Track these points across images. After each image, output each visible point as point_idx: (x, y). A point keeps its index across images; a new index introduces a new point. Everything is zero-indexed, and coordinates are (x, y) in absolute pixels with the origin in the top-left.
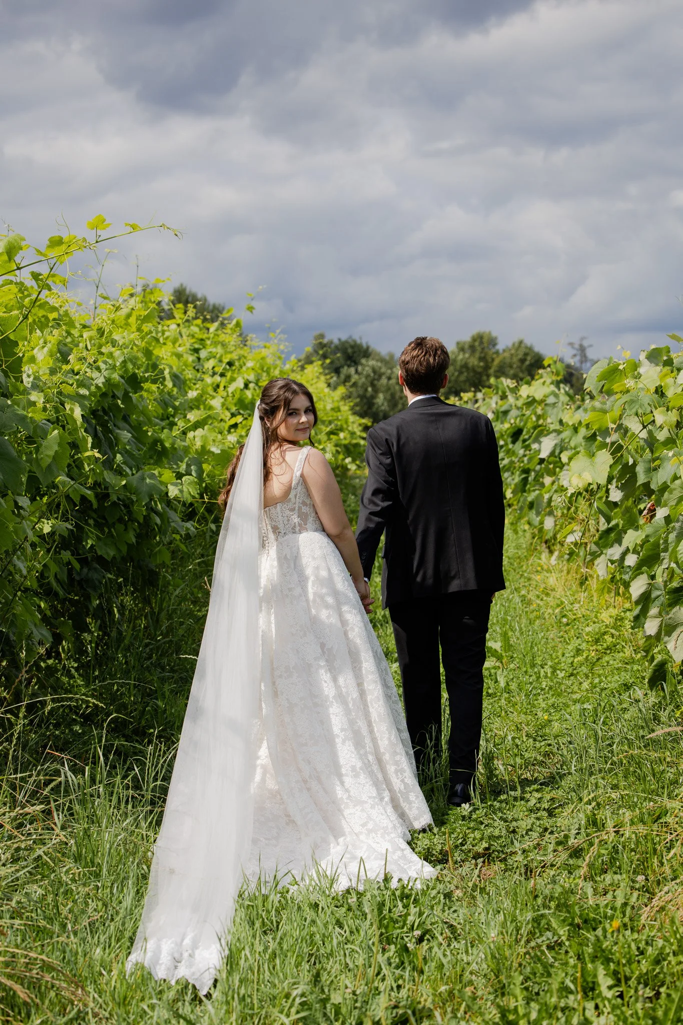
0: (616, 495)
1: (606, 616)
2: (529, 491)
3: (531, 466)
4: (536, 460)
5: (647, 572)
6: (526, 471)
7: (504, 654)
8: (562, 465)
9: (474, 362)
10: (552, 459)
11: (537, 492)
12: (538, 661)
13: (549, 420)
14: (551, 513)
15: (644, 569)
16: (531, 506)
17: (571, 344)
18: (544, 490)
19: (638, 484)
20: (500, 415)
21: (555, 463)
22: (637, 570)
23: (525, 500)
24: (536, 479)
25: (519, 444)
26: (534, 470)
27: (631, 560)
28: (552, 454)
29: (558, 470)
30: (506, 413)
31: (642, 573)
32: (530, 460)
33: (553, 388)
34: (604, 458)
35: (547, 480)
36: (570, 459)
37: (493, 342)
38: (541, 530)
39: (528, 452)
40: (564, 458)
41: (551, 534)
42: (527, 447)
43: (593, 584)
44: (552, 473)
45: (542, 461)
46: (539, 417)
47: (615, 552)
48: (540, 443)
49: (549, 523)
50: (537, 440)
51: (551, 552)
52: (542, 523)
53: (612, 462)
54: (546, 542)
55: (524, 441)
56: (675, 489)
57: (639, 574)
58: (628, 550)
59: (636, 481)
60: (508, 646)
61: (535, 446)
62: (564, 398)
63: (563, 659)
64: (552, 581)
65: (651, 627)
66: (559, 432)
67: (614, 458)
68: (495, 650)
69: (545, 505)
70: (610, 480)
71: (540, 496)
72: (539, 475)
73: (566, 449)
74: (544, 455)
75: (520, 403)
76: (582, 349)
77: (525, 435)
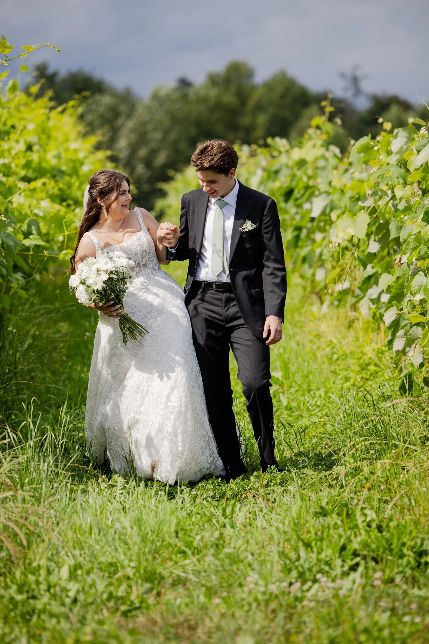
0: (374, 247)
1: (370, 352)
2: (302, 247)
3: (303, 224)
4: (307, 219)
5: (396, 305)
6: (298, 229)
7: (285, 382)
8: (331, 223)
9: (229, 98)
10: (323, 218)
11: (309, 248)
12: (313, 387)
13: (319, 180)
14: (322, 266)
15: (394, 302)
16: (304, 260)
17: (343, 75)
18: (315, 245)
19: (391, 238)
20: (272, 174)
21: (325, 221)
22: (389, 304)
23: (298, 254)
24: (308, 236)
25: (291, 203)
26: (306, 227)
27: (385, 298)
28: (323, 213)
29: (328, 227)
30: (277, 172)
31: (393, 306)
32: (302, 218)
33: (322, 151)
34: (364, 219)
35: (318, 236)
36: (338, 217)
37: (250, 74)
38: (313, 281)
39: (299, 211)
40: (334, 216)
41: (322, 285)
42: (299, 206)
43: (359, 325)
44: (323, 230)
45: (313, 220)
46: (310, 178)
47: (373, 292)
48: (311, 203)
49: (320, 275)
50: (309, 200)
51: (322, 303)
52: (314, 275)
53: (369, 221)
54: (317, 294)
55: (296, 200)
56: (410, 242)
57: (390, 307)
58: (383, 291)
59: (389, 236)
60: (287, 376)
61: (307, 206)
62: (333, 162)
63: (334, 386)
64: (323, 327)
65: (399, 344)
66: (328, 193)
67: (371, 218)
68: (278, 379)
69: (316, 259)
70: (368, 236)
71: (312, 252)
72: (311, 232)
73: (336, 208)
74: (315, 214)
75: (291, 163)
76: (355, 81)
77: (296, 194)
